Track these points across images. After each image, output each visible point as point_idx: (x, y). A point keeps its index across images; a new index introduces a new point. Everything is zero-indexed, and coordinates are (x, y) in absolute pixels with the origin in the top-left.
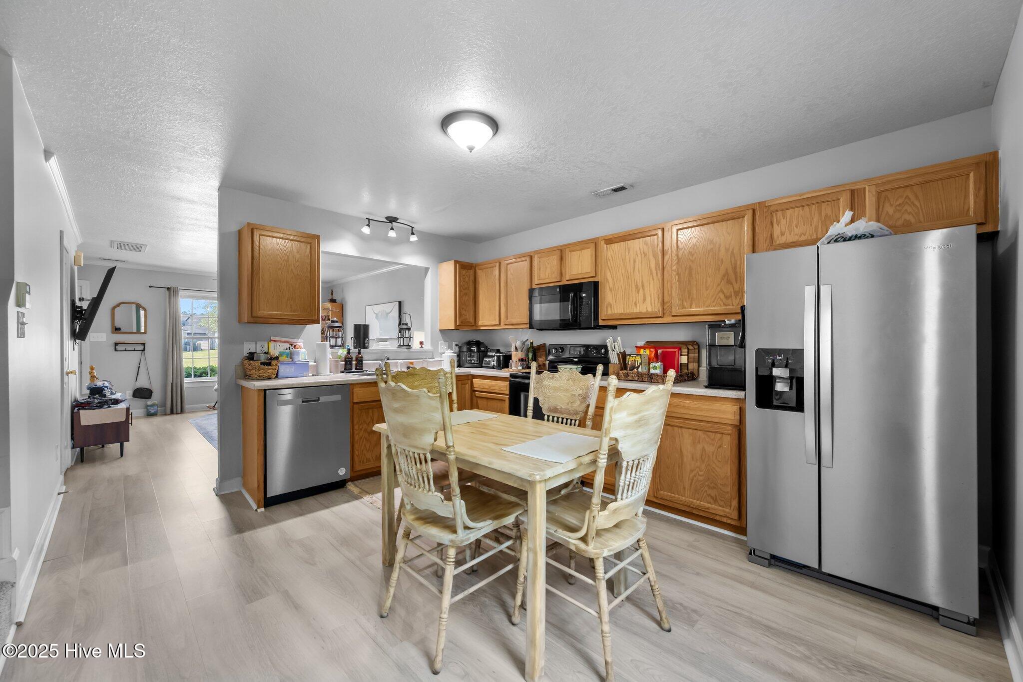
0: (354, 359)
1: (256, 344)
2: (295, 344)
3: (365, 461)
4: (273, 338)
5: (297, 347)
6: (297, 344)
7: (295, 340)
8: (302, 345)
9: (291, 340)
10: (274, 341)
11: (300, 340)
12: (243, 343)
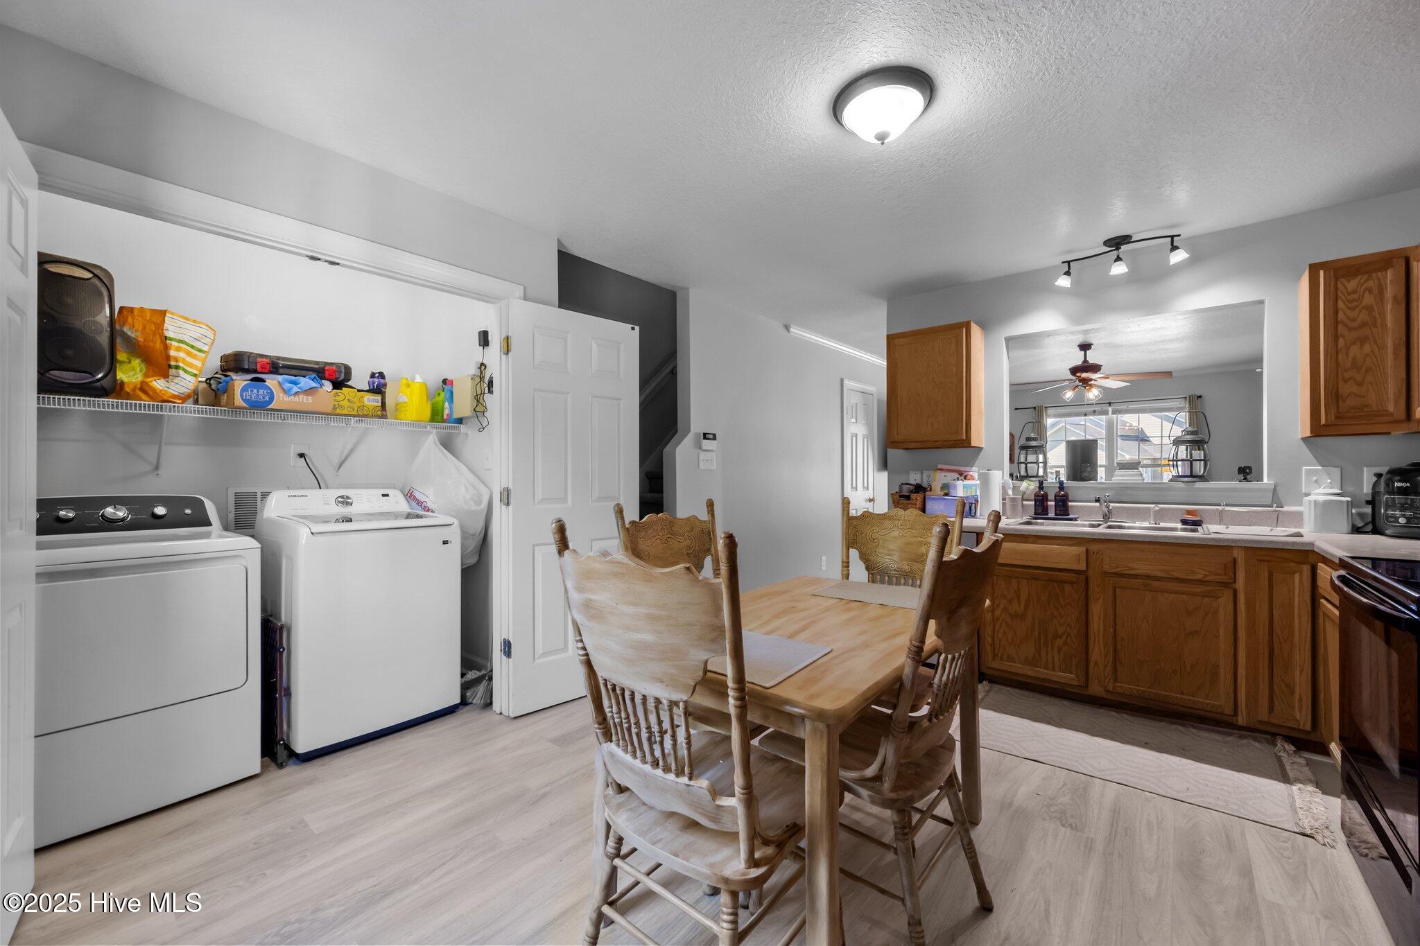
0: (1051, 496)
1: (922, 473)
2: (966, 474)
3: (1005, 657)
4: (940, 466)
5: (968, 477)
6: (970, 473)
7: (967, 469)
8: (976, 475)
9: (962, 469)
10: (941, 470)
11: (973, 468)
12: (909, 473)
